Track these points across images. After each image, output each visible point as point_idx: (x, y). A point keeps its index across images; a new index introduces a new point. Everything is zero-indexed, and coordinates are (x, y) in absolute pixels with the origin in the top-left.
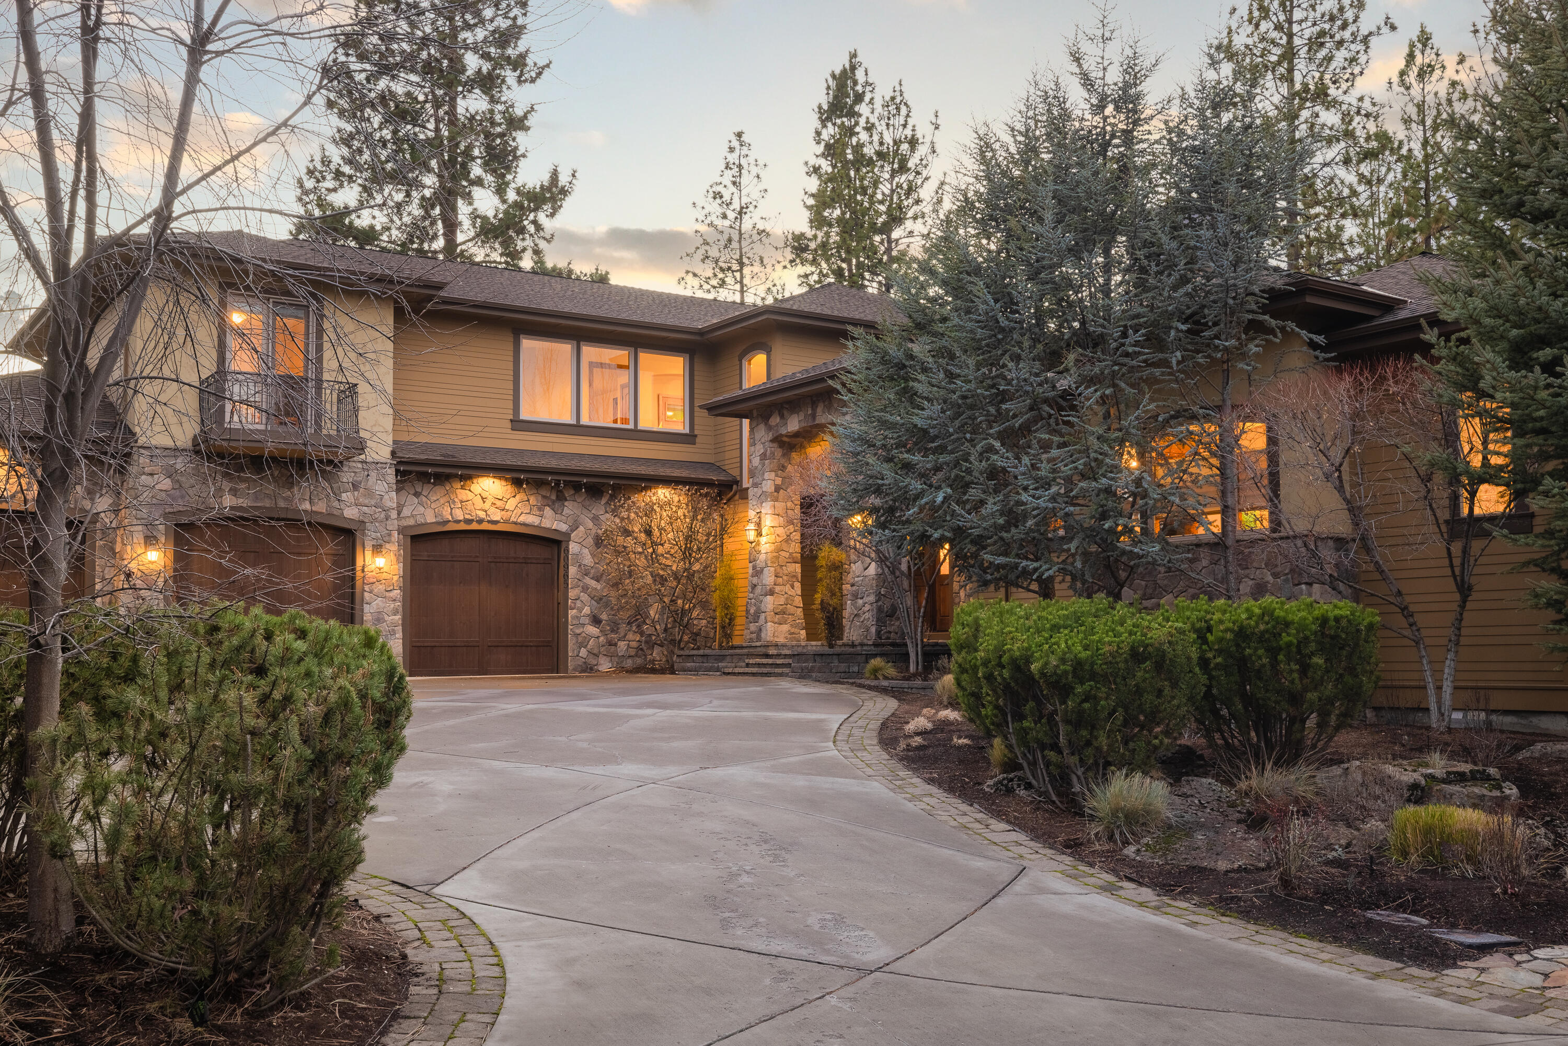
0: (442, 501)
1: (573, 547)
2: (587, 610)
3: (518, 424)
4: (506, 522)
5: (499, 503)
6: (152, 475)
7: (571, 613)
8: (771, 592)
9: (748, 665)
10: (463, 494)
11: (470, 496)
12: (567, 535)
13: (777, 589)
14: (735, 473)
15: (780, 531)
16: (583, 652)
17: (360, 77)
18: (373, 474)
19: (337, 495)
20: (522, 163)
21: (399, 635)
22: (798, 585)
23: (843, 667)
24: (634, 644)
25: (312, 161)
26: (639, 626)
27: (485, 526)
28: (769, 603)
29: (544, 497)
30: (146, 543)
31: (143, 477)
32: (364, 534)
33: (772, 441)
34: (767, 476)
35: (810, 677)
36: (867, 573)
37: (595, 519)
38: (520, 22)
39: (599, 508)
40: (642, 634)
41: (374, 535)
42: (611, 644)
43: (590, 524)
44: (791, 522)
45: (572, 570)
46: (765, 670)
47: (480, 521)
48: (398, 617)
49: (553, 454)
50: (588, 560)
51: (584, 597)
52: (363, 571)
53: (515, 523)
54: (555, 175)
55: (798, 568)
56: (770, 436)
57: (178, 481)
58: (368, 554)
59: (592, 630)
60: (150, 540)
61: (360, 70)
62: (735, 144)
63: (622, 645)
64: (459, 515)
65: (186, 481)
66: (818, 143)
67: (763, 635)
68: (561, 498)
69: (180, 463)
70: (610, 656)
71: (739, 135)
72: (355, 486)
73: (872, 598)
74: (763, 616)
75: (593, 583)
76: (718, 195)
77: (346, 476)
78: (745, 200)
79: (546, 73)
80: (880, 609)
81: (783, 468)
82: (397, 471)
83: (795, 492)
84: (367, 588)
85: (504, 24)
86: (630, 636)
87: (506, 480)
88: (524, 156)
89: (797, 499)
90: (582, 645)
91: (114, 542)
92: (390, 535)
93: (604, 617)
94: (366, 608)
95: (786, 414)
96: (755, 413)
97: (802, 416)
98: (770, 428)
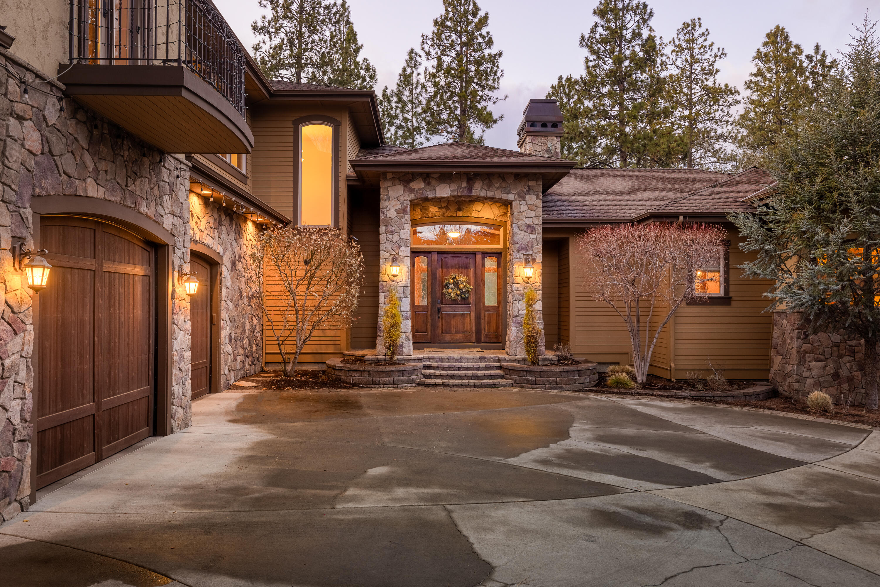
2: (228, 330)
14: (289, 214)
16: (226, 370)
30: (14, 251)
42: (235, 359)
50: (229, 283)
56: (411, 196)
59: (229, 348)
63: (238, 359)
70: (234, 370)
75: (230, 304)
86: (240, 351)
90: (226, 363)
93: (233, 335)
95: (433, 182)
96: (389, 176)
97: (454, 187)
98: (412, 191)
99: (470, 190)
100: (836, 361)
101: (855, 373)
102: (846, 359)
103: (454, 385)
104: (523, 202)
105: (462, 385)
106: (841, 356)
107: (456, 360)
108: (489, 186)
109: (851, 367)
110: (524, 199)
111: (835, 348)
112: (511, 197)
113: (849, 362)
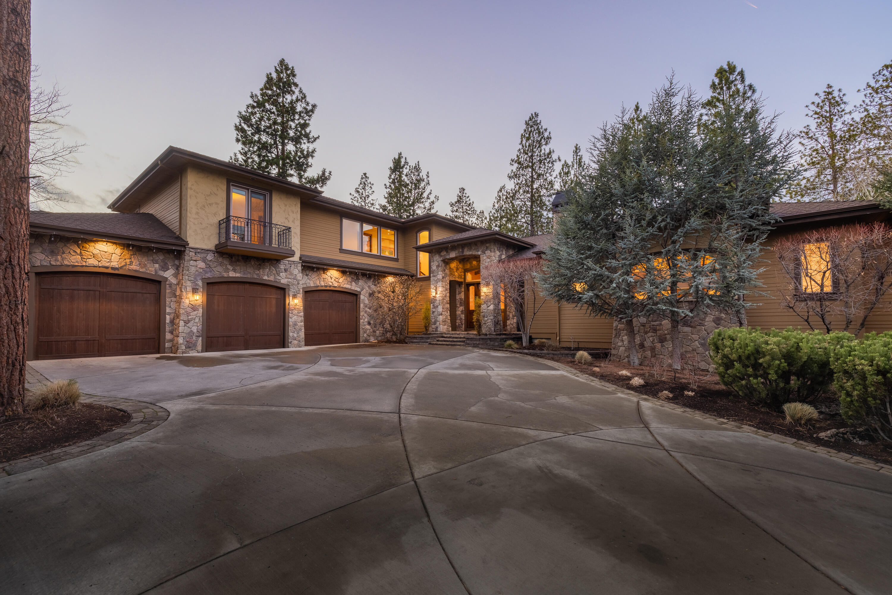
0: (316, 278)
1: (362, 297)
2: (366, 320)
3: (342, 251)
4: (339, 287)
5: (337, 280)
6: (196, 261)
7: (361, 321)
8: (441, 314)
9: (438, 341)
10: (324, 276)
11: (327, 276)
12: (360, 292)
13: (443, 313)
14: (414, 272)
15: (444, 293)
16: (365, 335)
17: (249, 133)
18: (293, 266)
19: (279, 275)
20: (309, 169)
21: (303, 330)
22: (449, 312)
23: (492, 343)
24: (381, 332)
25: (231, 159)
26: (383, 325)
27: (332, 288)
28: (441, 318)
29: (352, 278)
30: (193, 292)
31: (192, 262)
32: (289, 290)
33: (442, 261)
34: (439, 273)
35: (478, 347)
36: (489, 308)
37: (369, 287)
38: (307, 122)
39: (370, 283)
40: (384, 328)
41: (293, 290)
42: (374, 332)
43: (367, 289)
44: (447, 290)
45: (362, 305)
46: (448, 343)
47: (330, 286)
48: (303, 323)
49: (355, 263)
50: (367, 302)
51: (366, 315)
52: (289, 305)
53: (342, 287)
54: (324, 172)
55: (448, 306)
56: (441, 259)
57: (208, 264)
58: (291, 298)
59: (368, 327)
60: (195, 291)
61: (249, 131)
62: (364, 176)
63: (378, 332)
64: (323, 284)
65: (213, 265)
66: (390, 179)
67: (439, 329)
68: (358, 279)
69: (210, 257)
70: (374, 336)
71: (365, 174)
72: (286, 270)
73: (492, 317)
74: (438, 323)
75: (368, 310)
76: (358, 192)
77: (282, 267)
78: (367, 194)
79: (318, 140)
80: (495, 321)
81: (445, 270)
82: (302, 265)
83: (447, 279)
84: (290, 312)
85: (302, 122)
86: (380, 329)
87: (339, 271)
88: (311, 166)
89: (448, 282)
90: (365, 332)
91: (175, 290)
92: (299, 291)
93: (372, 322)
94: (290, 320)
95: (449, 251)
96: (434, 251)
97: (457, 252)
98: (441, 256)
99: (463, 252)
100: (642, 336)
101: (656, 344)
102: (650, 334)
103: (439, 344)
104: (484, 255)
105: (442, 344)
106: (646, 333)
107: (458, 334)
108: (470, 249)
109: (654, 340)
110: (485, 253)
111: (642, 327)
112: (479, 253)
113: (652, 336)
